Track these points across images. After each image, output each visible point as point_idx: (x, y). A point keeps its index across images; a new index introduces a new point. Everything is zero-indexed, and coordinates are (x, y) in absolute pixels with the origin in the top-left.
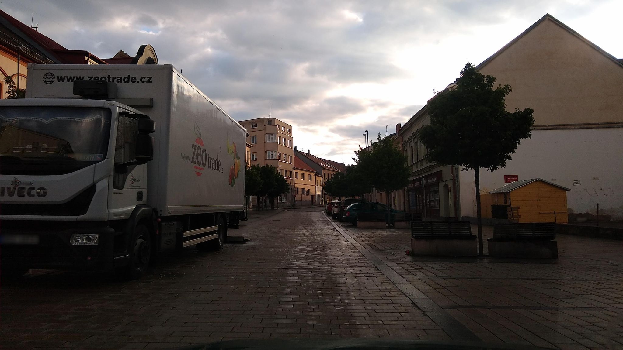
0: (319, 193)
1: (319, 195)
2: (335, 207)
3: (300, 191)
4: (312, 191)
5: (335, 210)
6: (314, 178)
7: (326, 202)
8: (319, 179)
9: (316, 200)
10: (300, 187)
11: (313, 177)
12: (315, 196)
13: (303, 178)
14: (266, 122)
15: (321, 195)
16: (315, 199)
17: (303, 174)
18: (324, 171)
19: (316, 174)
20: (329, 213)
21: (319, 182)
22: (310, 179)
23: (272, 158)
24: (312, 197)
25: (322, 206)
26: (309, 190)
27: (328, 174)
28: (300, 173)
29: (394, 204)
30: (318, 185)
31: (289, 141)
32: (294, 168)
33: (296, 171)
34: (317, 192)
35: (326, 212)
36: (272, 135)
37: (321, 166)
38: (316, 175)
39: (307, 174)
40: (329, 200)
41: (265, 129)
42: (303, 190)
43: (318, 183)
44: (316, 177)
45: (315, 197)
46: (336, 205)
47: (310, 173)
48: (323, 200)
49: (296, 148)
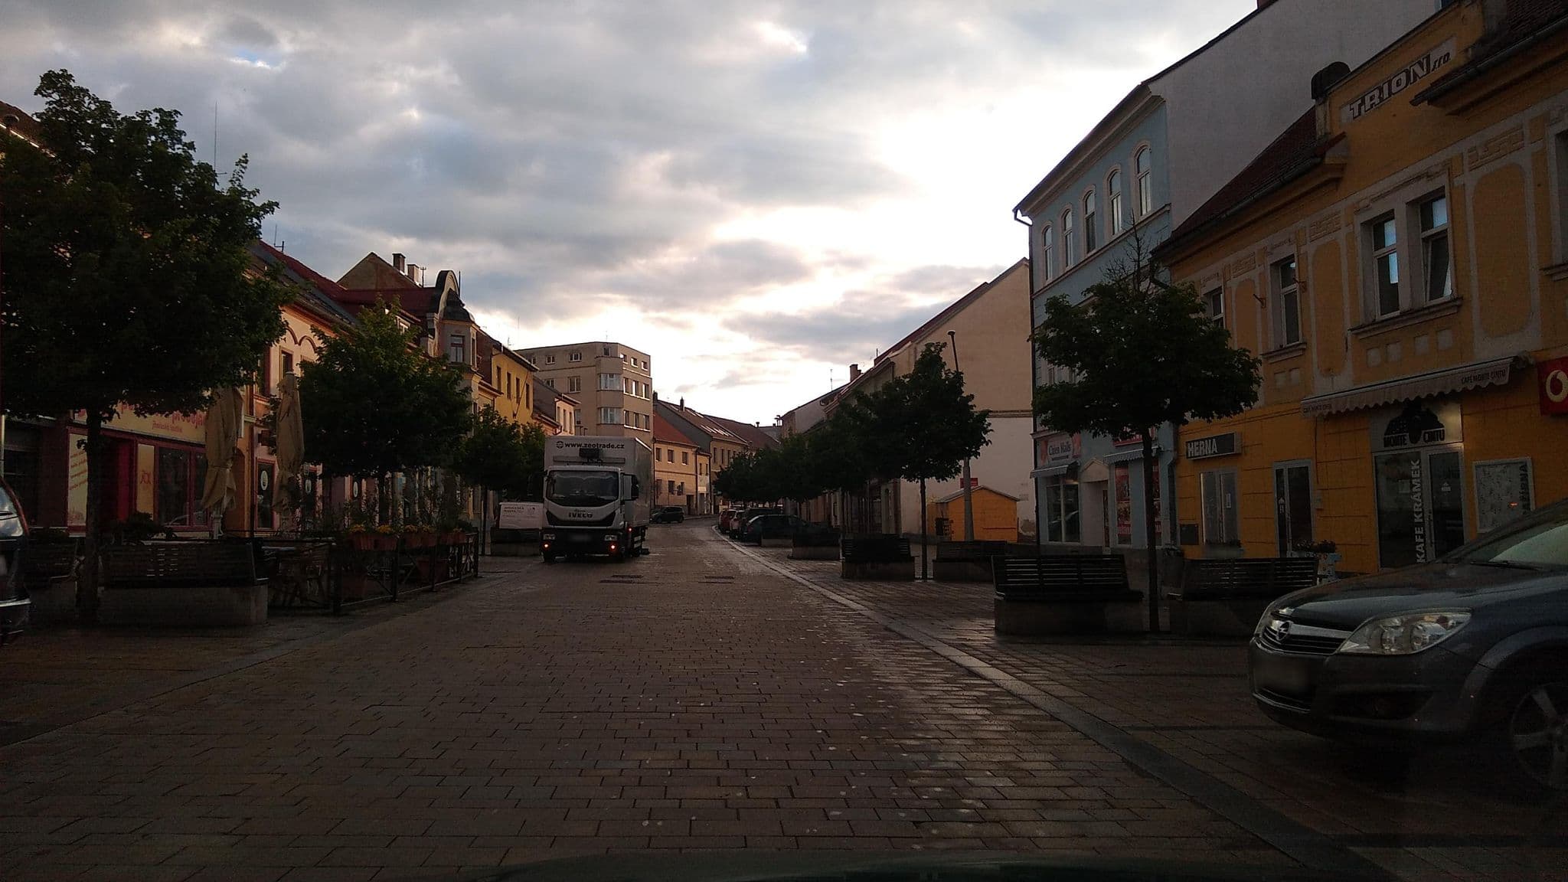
0: (702, 489)
1: (702, 494)
2: (735, 520)
3: (665, 487)
4: (689, 487)
5: (735, 525)
6: (694, 458)
7: (716, 508)
8: (703, 460)
9: (696, 506)
10: (665, 478)
11: (691, 458)
12: (695, 496)
13: (671, 459)
14: (601, 352)
15: (707, 494)
16: (695, 502)
17: (671, 453)
18: (713, 445)
19: (696, 451)
20: (724, 529)
21: (704, 466)
22: (685, 460)
23: (612, 420)
24: (689, 498)
25: (708, 517)
26: (682, 483)
27: (723, 450)
28: (664, 449)
29: (834, 515)
30: (701, 474)
31: (644, 386)
32: (655, 440)
33: (657, 446)
34: (699, 488)
35: (719, 528)
36: (612, 375)
37: (706, 432)
38: (697, 453)
39: (678, 452)
40: (724, 504)
41: (597, 365)
42: (671, 483)
43: (701, 469)
44: (698, 456)
45: (695, 499)
46: (735, 517)
47: (685, 450)
48: (711, 504)
49: (655, 394)
